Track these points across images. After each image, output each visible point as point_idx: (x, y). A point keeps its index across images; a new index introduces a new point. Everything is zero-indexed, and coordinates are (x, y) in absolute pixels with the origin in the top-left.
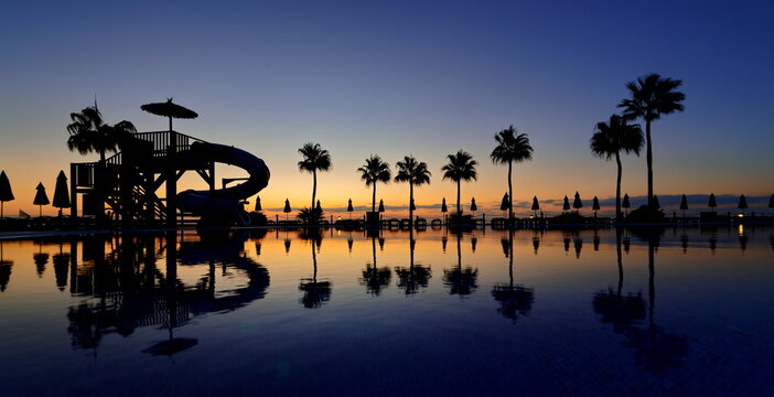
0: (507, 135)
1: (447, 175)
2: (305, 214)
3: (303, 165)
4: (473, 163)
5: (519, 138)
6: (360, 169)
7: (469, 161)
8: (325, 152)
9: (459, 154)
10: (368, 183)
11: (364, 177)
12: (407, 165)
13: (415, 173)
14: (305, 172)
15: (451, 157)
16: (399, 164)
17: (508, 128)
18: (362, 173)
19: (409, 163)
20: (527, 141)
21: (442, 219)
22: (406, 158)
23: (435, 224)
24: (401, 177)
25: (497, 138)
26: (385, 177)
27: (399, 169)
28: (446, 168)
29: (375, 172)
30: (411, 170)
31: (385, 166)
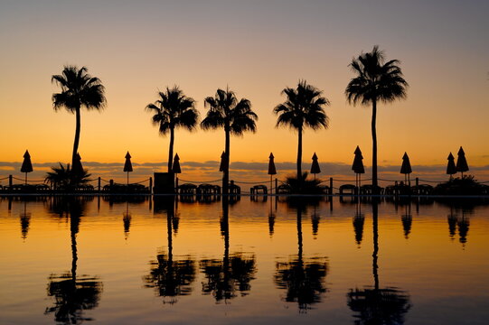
0: (370, 62)
1: (283, 119)
2: (59, 174)
3: (60, 100)
4: (322, 101)
5: (387, 66)
6: (152, 106)
7: (316, 99)
8: (95, 79)
9: (300, 88)
10: (163, 129)
11: (156, 119)
12: (221, 102)
13: (232, 115)
14: (63, 109)
15: (290, 93)
16: (209, 100)
17: (370, 51)
18: (154, 113)
19: (224, 99)
20: (398, 71)
21: (268, 186)
22: (220, 92)
23: (258, 194)
24: (212, 121)
25: (355, 65)
26: (189, 120)
27: (209, 107)
28: (281, 108)
29: (173, 111)
30: (227, 110)
31: (189, 103)
